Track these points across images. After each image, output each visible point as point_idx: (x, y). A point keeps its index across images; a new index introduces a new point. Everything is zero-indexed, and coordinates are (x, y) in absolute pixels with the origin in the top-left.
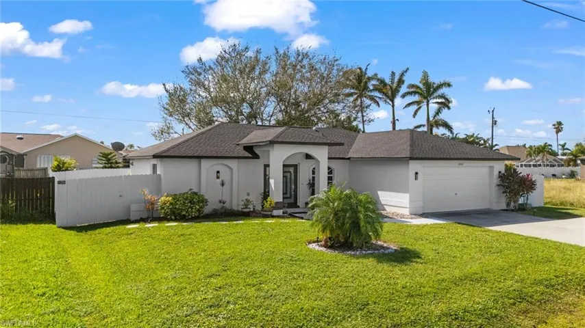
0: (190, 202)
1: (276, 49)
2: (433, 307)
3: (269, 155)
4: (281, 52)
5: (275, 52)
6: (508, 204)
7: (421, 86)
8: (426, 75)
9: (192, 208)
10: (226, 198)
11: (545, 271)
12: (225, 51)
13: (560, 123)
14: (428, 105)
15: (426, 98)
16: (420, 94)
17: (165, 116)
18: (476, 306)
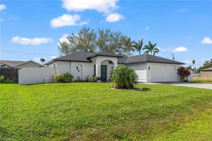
0: (67, 76)
1: (99, 29)
2: (159, 104)
3: (96, 60)
4: (101, 30)
5: (98, 30)
6: (181, 80)
7: (149, 46)
8: (150, 43)
9: (67, 79)
10: (80, 76)
11: (199, 95)
12: (81, 30)
13: (194, 61)
14: (151, 52)
15: (150, 50)
16: (149, 49)
17: (61, 52)
18: (176, 104)
